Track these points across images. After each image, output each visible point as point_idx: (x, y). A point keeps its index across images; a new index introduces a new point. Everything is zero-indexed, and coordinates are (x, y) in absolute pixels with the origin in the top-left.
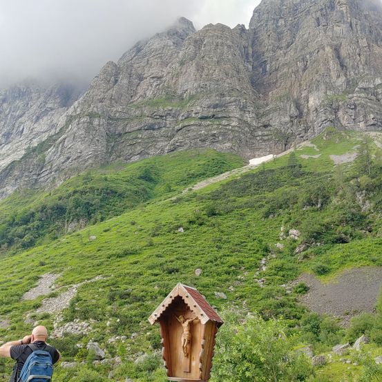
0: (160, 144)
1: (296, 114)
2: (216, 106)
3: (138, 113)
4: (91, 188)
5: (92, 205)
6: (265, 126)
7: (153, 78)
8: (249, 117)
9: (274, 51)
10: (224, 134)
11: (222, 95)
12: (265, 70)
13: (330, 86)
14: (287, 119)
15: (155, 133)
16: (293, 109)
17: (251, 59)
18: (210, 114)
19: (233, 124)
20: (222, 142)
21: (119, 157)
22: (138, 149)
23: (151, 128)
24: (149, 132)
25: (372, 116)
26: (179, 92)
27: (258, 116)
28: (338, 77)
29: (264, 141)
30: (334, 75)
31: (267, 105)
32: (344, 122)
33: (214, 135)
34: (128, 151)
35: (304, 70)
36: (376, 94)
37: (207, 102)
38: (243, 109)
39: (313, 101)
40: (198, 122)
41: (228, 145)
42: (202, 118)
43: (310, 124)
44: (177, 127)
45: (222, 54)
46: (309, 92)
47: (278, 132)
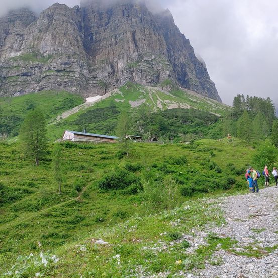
0: (32, 86)
1: (111, 72)
2: (65, 64)
3: (15, 64)
4: (4, 116)
5: (9, 126)
6: (94, 78)
7: (17, 34)
8: (85, 72)
9: (98, 27)
10: (72, 82)
11: (69, 57)
12: (92, 39)
13: (129, 58)
14: (107, 74)
15: (28, 78)
16: (110, 68)
17: (83, 30)
18: (63, 69)
19: (77, 76)
20: (71, 87)
21: (6, 93)
22: (18, 88)
23: (25, 75)
24: (24, 77)
25: (149, 77)
26: (41, 52)
27: (90, 72)
28: (134, 52)
29: (94, 87)
30: (131, 50)
31: (95, 65)
32: (136, 80)
33: (66, 82)
34: (11, 89)
35: (116, 44)
36: (152, 64)
37: (60, 61)
38: (82, 67)
39: (120, 65)
40: (55, 73)
41: (74, 89)
42: (58, 71)
43: (119, 78)
44: (42, 76)
45: (67, 28)
46: (118, 59)
47: (101, 82)
